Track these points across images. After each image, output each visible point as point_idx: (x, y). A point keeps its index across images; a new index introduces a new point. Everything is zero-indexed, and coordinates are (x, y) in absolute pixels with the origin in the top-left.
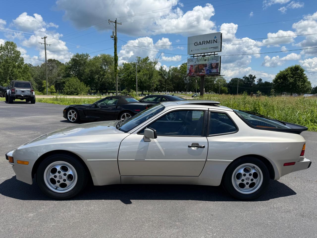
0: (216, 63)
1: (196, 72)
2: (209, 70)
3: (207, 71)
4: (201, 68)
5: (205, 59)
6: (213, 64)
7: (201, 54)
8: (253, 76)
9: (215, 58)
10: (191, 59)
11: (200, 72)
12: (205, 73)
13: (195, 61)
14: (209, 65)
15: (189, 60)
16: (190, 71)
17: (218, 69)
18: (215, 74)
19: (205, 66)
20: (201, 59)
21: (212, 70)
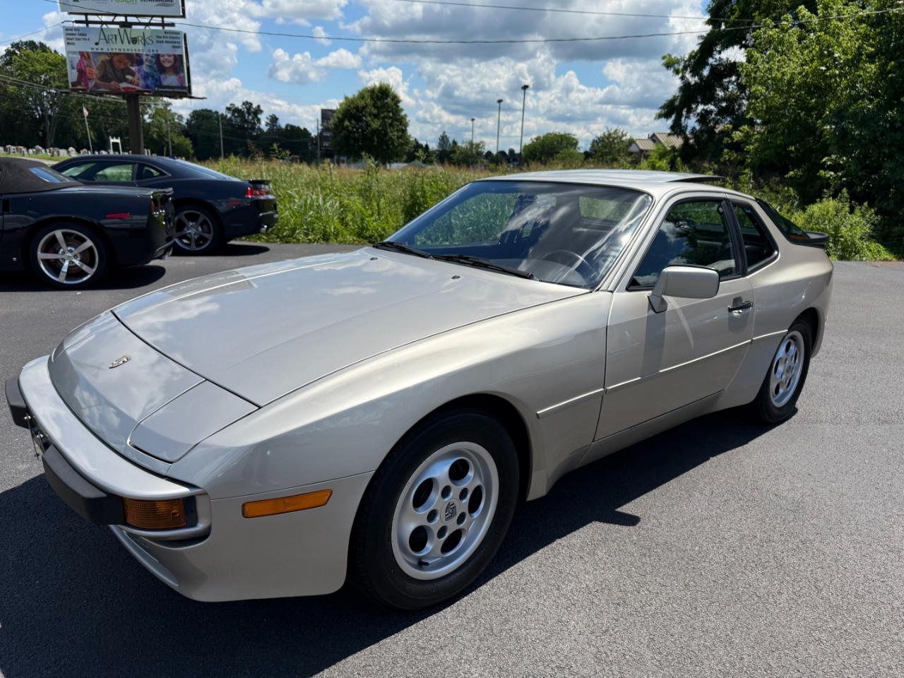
0: (175, 55)
1: (104, 78)
2: (153, 77)
3: (146, 77)
4: (122, 66)
5: (133, 36)
6: (163, 56)
7: (116, 15)
8: (255, 106)
9: (167, 37)
10: (77, 29)
11: (121, 82)
12: (138, 85)
13: (93, 38)
14: (150, 58)
15: (69, 32)
16: (81, 73)
17: (182, 75)
18: (176, 90)
19: (137, 59)
20: (116, 36)
21: (162, 77)
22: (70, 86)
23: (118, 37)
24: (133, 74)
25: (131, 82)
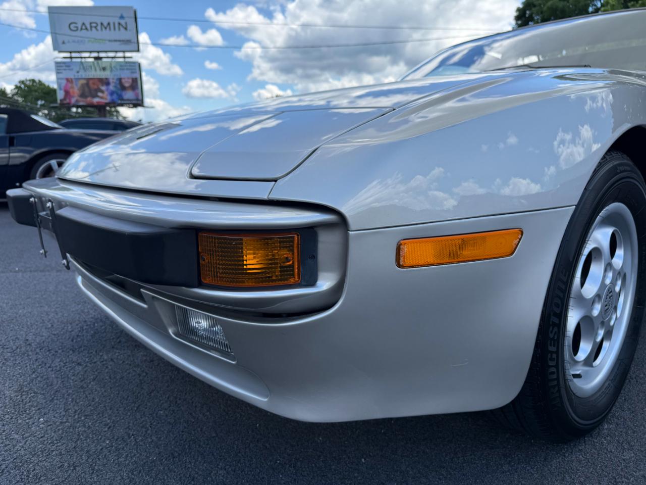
0: (132, 78)
1: (83, 95)
2: (117, 94)
3: (112, 93)
4: (95, 87)
5: (103, 66)
6: (124, 78)
7: (91, 52)
9: (127, 66)
10: (64, 63)
11: (94, 97)
12: (106, 99)
13: (76, 68)
14: (115, 81)
15: (59, 65)
16: (67, 93)
17: (137, 91)
19: (106, 82)
20: (91, 67)
21: (123, 93)
22: (59, 101)
23: (93, 67)
24: (102, 92)
25: (102, 98)
